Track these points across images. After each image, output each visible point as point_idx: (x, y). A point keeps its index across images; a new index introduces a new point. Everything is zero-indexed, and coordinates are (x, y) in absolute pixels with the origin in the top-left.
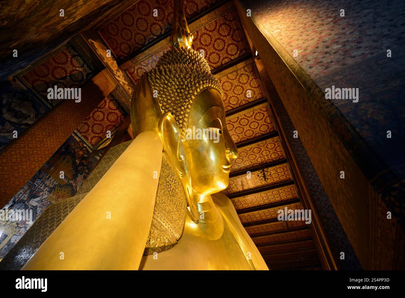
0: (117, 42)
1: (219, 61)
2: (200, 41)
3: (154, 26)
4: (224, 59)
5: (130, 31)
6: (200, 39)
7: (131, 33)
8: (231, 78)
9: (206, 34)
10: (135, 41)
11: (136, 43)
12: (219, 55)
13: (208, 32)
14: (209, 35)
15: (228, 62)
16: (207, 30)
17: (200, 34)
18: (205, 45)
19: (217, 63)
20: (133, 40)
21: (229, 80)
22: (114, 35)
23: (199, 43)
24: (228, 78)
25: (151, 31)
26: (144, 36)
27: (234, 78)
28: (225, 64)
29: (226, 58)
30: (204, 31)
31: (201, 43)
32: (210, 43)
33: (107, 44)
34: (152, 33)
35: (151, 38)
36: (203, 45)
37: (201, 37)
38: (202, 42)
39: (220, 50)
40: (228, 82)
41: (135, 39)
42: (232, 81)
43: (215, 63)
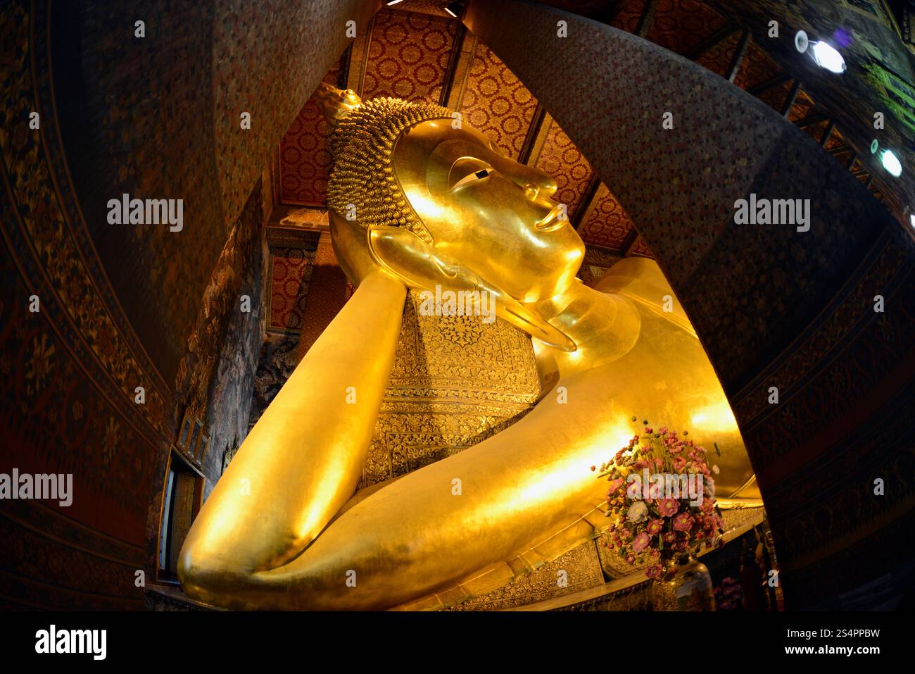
0: (308, 190)
1: (436, 71)
2: (384, 78)
3: (319, 127)
4: (438, 61)
5: (305, 163)
6: (381, 76)
7: (308, 163)
8: (480, 72)
9: (381, 63)
10: (321, 166)
11: (324, 166)
12: (426, 65)
13: (381, 59)
14: (385, 60)
15: (449, 59)
16: (377, 58)
17: (374, 73)
18: (396, 75)
19: (437, 74)
20: (318, 168)
21: (481, 78)
22: (298, 187)
23: (385, 82)
24: (476, 76)
25: (323, 137)
26: (322, 150)
27: (483, 68)
28: (448, 64)
29: (439, 57)
30: (374, 64)
31: (388, 79)
32: (398, 65)
33: (302, 204)
34: (326, 137)
35: (331, 142)
36: (392, 77)
37: (379, 73)
38: (387, 76)
39: (422, 58)
40: (482, 80)
41: (318, 164)
42: (486, 74)
43: (435, 78)
